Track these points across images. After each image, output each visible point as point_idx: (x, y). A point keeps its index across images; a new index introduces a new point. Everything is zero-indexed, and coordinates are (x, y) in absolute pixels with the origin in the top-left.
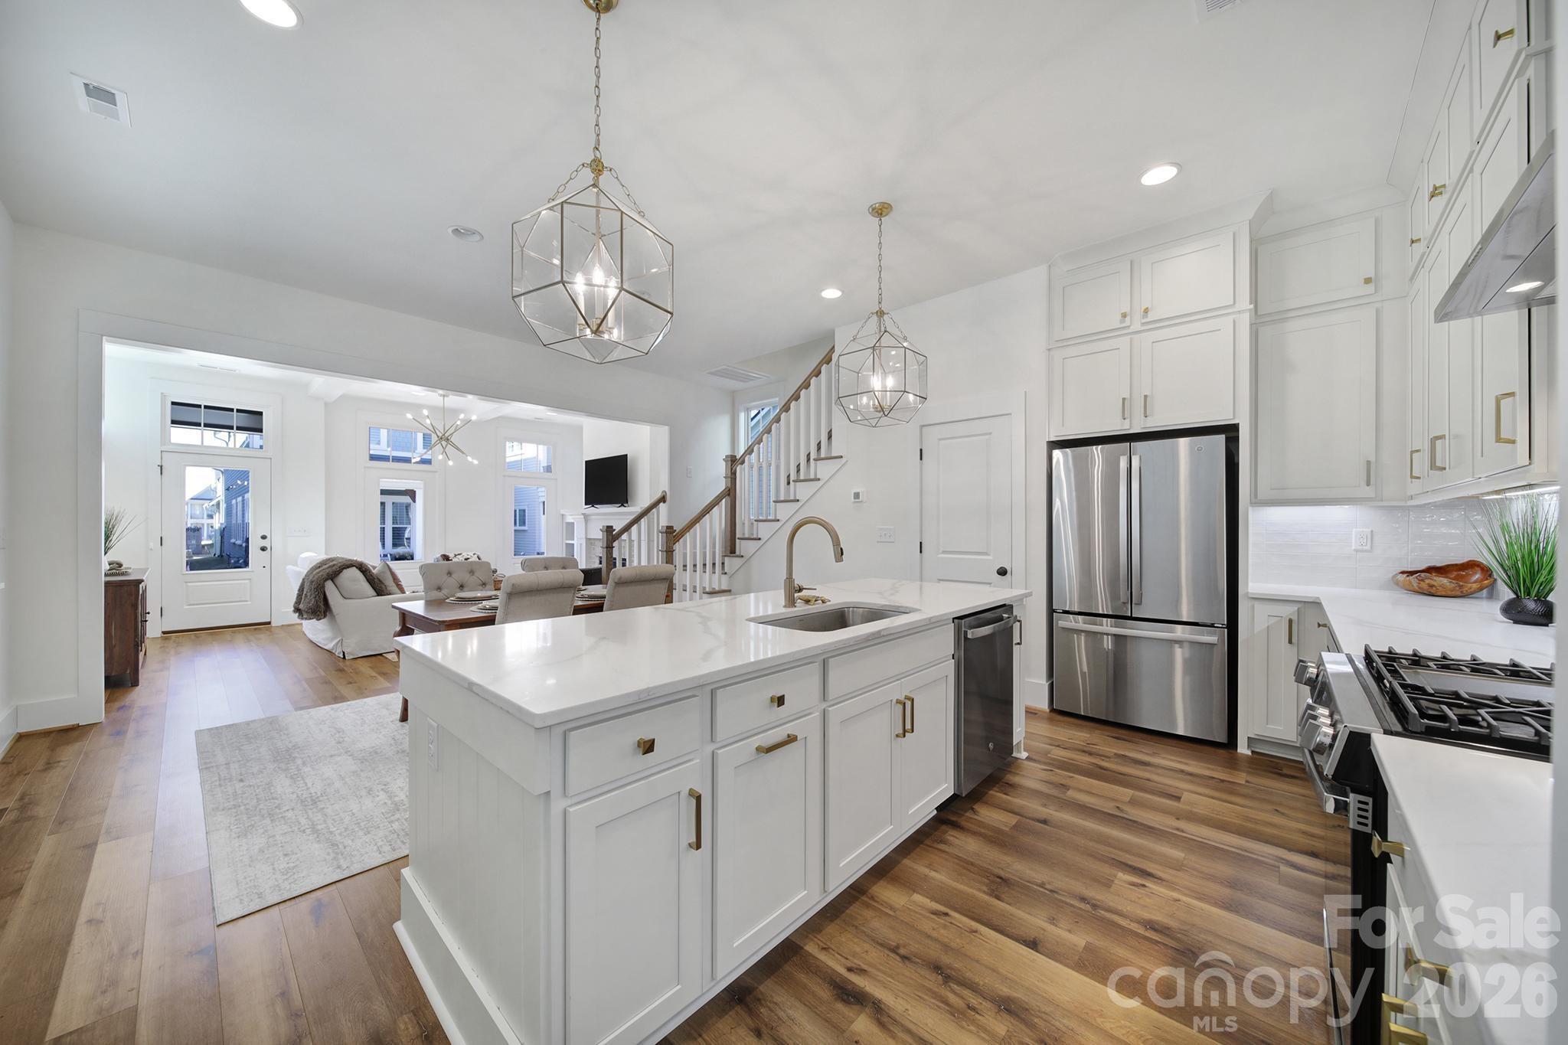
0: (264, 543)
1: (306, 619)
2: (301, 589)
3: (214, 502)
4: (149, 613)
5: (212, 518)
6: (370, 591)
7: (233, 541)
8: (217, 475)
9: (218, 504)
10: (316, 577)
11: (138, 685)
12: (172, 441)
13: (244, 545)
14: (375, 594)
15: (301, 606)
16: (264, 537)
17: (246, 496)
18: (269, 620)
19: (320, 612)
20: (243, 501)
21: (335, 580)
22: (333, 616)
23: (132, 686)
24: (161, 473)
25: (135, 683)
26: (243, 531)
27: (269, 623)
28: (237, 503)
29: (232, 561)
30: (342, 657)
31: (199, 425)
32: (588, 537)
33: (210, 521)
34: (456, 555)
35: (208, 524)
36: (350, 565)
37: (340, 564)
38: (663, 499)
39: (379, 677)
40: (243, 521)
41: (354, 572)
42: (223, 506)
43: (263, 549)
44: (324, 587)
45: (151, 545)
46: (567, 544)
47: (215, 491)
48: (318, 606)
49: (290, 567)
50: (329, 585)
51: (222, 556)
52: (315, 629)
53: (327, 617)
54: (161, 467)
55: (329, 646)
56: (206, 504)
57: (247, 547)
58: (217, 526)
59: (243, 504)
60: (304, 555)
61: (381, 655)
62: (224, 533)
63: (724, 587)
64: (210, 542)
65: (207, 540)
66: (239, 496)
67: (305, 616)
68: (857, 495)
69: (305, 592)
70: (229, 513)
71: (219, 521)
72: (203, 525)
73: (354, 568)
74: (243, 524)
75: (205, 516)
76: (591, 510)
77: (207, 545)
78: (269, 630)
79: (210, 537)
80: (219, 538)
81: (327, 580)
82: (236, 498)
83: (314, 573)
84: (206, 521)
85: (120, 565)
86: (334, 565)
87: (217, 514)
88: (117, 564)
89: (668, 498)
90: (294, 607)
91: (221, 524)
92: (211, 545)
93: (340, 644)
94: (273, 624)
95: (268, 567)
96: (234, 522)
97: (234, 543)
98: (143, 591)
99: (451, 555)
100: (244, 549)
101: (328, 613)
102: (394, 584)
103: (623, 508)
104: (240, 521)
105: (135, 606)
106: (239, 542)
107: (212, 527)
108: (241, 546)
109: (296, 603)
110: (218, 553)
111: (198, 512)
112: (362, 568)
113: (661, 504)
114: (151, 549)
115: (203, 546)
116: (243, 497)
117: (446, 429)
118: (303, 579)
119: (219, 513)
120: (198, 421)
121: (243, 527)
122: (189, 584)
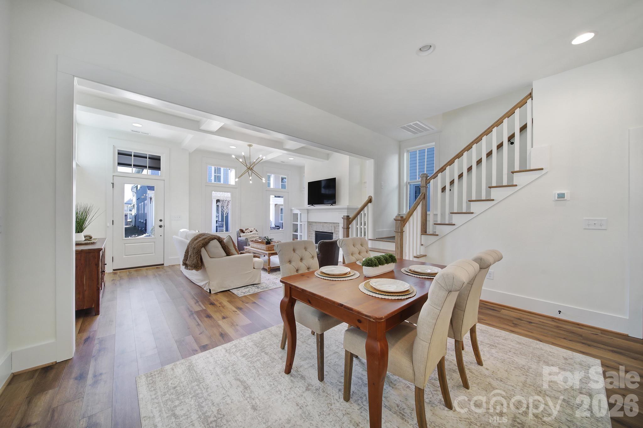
0: (161, 223)
1: (189, 269)
2: (187, 252)
3: (132, 205)
4: (106, 264)
5: (132, 211)
6: (223, 253)
7: (140, 220)
8: (133, 194)
9: (134, 205)
10: (196, 245)
11: (98, 314)
12: (118, 171)
13: (144, 222)
14: (226, 255)
15: (187, 262)
16: (161, 220)
17: (146, 202)
18: (163, 263)
19: (199, 267)
20: (144, 204)
21: (206, 247)
22: (205, 269)
23: (96, 315)
24: (113, 187)
25: (97, 313)
26: (144, 216)
27: (163, 264)
28: (141, 205)
29: (140, 229)
30: (209, 292)
31: (131, 165)
32: (309, 221)
33: (130, 212)
34: (246, 230)
35: (130, 214)
36: (213, 238)
37: (209, 238)
38: (370, 201)
39: (238, 312)
40: (144, 212)
41: (215, 243)
42: (136, 206)
43: (161, 226)
44: (200, 251)
45: (108, 225)
46: (293, 224)
47: (132, 200)
48: (198, 263)
49: (174, 236)
50: (203, 250)
51: (135, 226)
52: (194, 275)
53: (202, 270)
54: (113, 183)
55: (200, 284)
56: (129, 206)
57: (146, 223)
58: (133, 214)
59: (144, 205)
60: (182, 230)
61: (229, 290)
62: (136, 216)
63: (422, 253)
64: (130, 220)
65: (129, 219)
66: (142, 202)
67: (189, 268)
68: (561, 196)
69: (189, 255)
70: (138, 209)
71: (134, 212)
72: (128, 213)
73: (216, 240)
74: (144, 213)
75: (129, 210)
76: (312, 207)
77: (129, 221)
78: (163, 268)
79: (130, 218)
80: (134, 219)
81: (202, 247)
82: (141, 203)
83: (195, 243)
84: (129, 212)
85: (91, 238)
86: (205, 238)
87: (133, 209)
88: (89, 237)
89: (373, 199)
90: (183, 263)
91: (135, 213)
92: (131, 222)
93: (208, 284)
94: (165, 265)
95: (163, 236)
96: (140, 212)
97: (140, 221)
98: (103, 255)
99: (244, 230)
100: (144, 224)
101: (202, 267)
102: (234, 249)
103: (332, 206)
104: (142, 212)
105: (97, 265)
106: (142, 221)
107: (132, 214)
108: (143, 222)
109: (184, 260)
110: (134, 225)
111: (126, 209)
112: (220, 240)
113: (369, 204)
114: (108, 227)
115: (128, 222)
116: (144, 202)
117: (251, 165)
118: (188, 246)
119: (134, 209)
120: (130, 163)
121: (144, 215)
122: (126, 245)
